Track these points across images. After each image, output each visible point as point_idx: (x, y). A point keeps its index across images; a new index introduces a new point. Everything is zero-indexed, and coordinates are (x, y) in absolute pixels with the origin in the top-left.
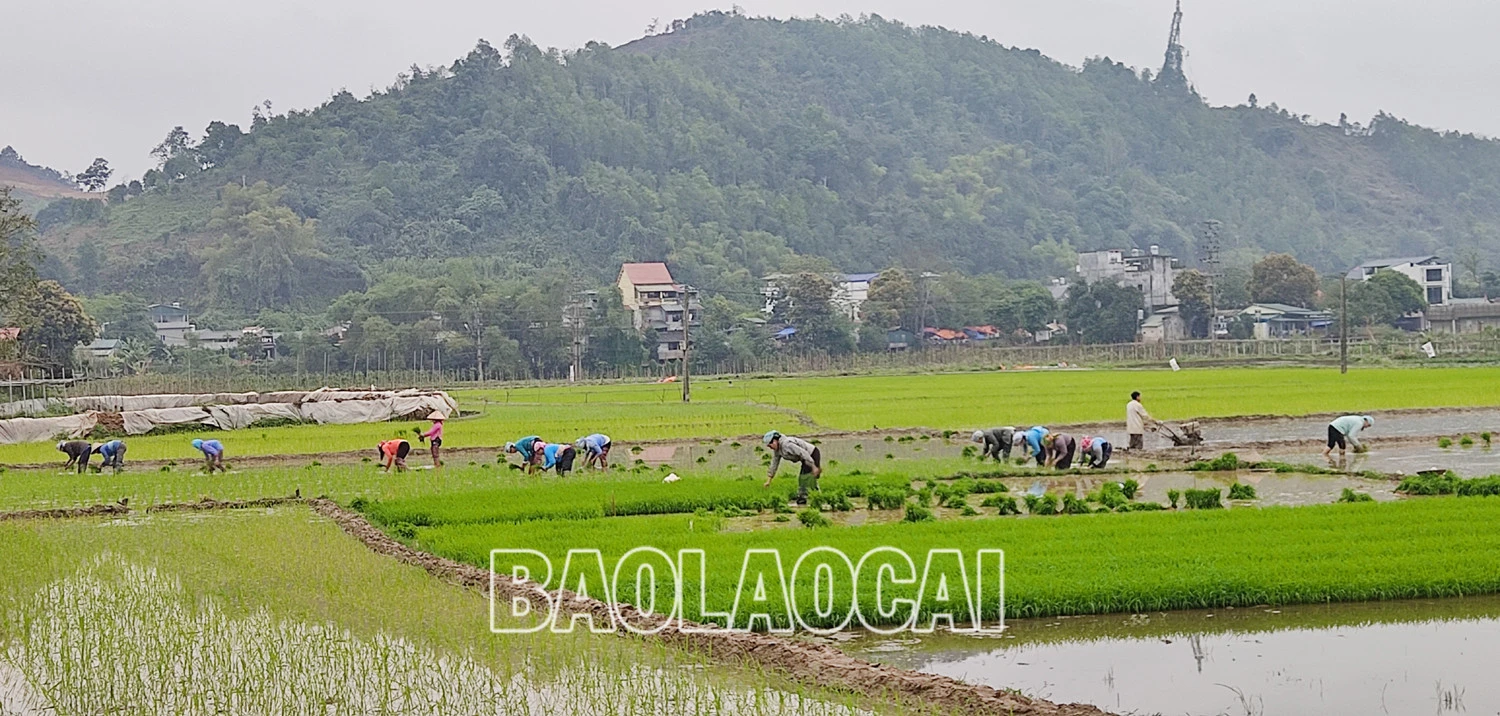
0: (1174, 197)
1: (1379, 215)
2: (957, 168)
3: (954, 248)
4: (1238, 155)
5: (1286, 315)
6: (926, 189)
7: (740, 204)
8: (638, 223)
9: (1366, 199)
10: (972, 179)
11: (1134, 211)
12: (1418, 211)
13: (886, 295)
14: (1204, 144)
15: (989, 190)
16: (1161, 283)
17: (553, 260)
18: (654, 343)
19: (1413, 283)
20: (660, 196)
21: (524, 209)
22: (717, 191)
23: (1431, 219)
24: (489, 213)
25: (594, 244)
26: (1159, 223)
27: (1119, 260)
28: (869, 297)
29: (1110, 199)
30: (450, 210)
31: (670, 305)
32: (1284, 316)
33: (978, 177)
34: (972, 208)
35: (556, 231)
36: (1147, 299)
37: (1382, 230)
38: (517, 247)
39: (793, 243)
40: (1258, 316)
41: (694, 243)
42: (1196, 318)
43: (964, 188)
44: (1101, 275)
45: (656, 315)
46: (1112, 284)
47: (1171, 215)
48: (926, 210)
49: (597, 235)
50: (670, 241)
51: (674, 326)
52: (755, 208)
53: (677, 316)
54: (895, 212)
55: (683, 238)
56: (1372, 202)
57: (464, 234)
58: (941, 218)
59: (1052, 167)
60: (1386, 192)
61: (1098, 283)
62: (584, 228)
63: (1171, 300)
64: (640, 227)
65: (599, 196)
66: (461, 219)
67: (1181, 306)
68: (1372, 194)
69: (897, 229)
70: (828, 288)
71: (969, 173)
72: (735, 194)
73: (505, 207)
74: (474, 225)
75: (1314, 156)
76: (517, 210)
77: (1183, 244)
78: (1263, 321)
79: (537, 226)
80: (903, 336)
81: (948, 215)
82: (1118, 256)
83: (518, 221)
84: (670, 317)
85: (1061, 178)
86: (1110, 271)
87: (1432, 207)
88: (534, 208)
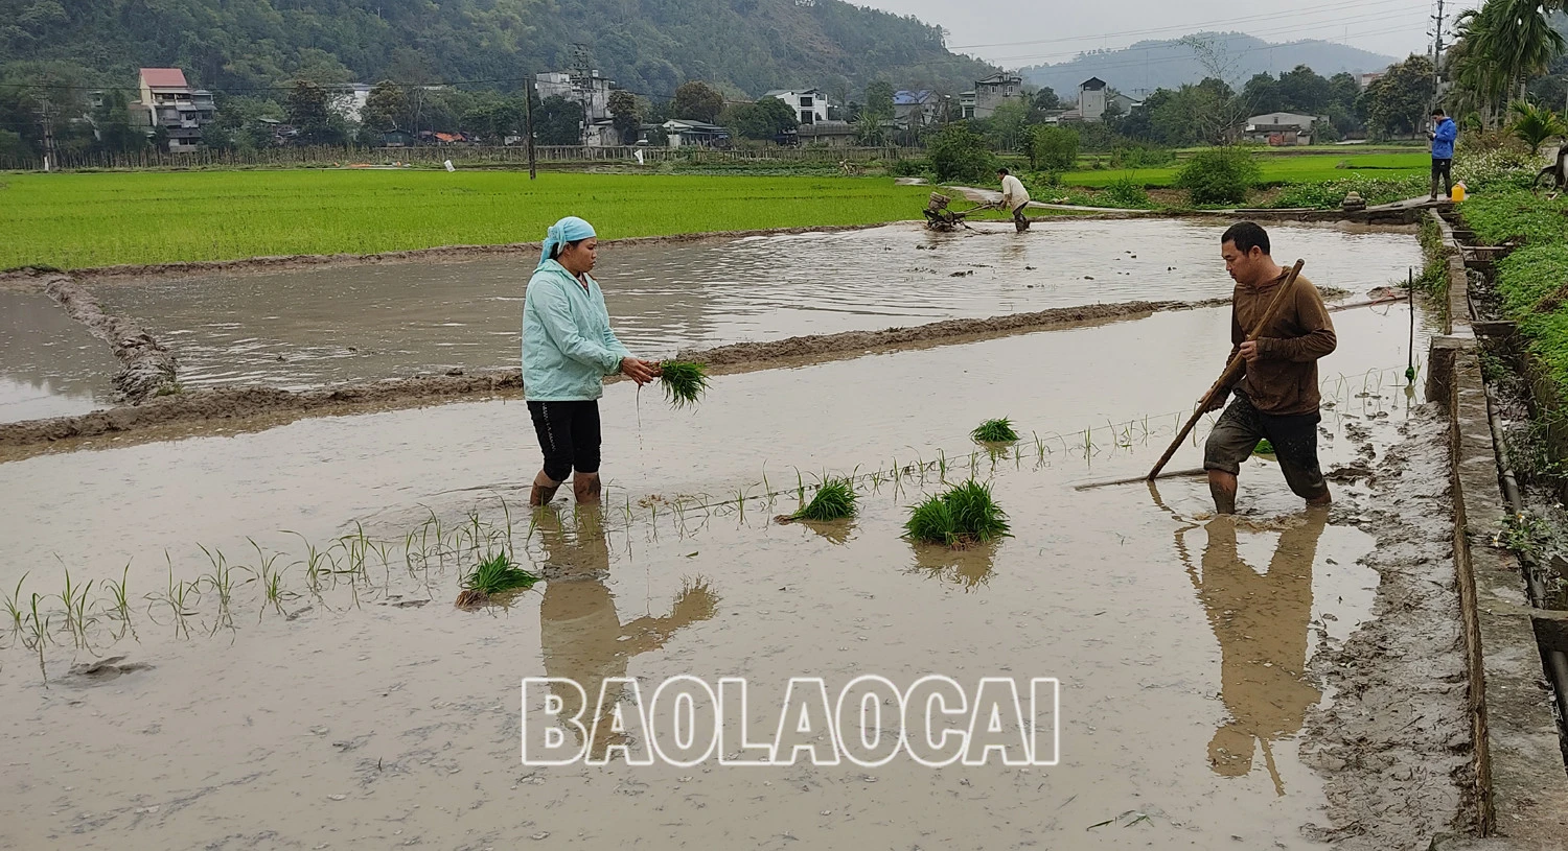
0: (671, 42)
1: (815, 63)
2: (500, 9)
3: (489, 71)
4: (719, 15)
5: (695, 129)
6: (475, 24)
7: (299, 25)
8: (196, 37)
9: (807, 51)
10: (512, 18)
11: (639, 51)
12: (842, 61)
13: (382, 102)
14: (695, 5)
15: (527, 28)
16: (600, 99)
17: (116, 66)
18: (164, 138)
19: (789, 107)
20: (223, 17)
21: (87, 21)
22: (278, 15)
23: (849, 68)
24: (51, 22)
25: (155, 53)
26: (657, 60)
27: (568, 80)
28: (367, 103)
29: (621, 41)
30: (13, 17)
31: (183, 105)
32: (692, 130)
33: (517, 17)
34: (508, 43)
35: (120, 41)
36: (589, 113)
37: (817, 74)
38: (81, 54)
39: (346, 60)
40: (672, 129)
41: (251, 56)
42: (626, 127)
43: (505, 25)
44: (555, 92)
45: (170, 114)
46: (560, 99)
47: (667, 56)
48: (466, 39)
49: (158, 46)
50: (225, 53)
51: (188, 124)
52: (312, 29)
53: (190, 115)
54: (437, 38)
55: (238, 51)
56: (811, 54)
57: (26, 40)
58: (478, 46)
59: (580, 14)
60: (820, 47)
61: (549, 98)
62: (146, 39)
63: (609, 114)
64: (198, 41)
65: (158, 13)
66: (23, 26)
67: (614, 119)
68: (811, 47)
69: (439, 54)
70: (323, 94)
71: (509, 13)
72: (295, 17)
73: (68, 19)
74: (38, 32)
75: (772, 19)
76: (81, 21)
77: (675, 77)
78: (676, 133)
79: (100, 36)
80: (400, 137)
81: (484, 44)
82: (567, 78)
83: (81, 31)
84: (184, 116)
85: (586, 23)
86: (561, 90)
87: (850, 59)
88: (98, 20)
